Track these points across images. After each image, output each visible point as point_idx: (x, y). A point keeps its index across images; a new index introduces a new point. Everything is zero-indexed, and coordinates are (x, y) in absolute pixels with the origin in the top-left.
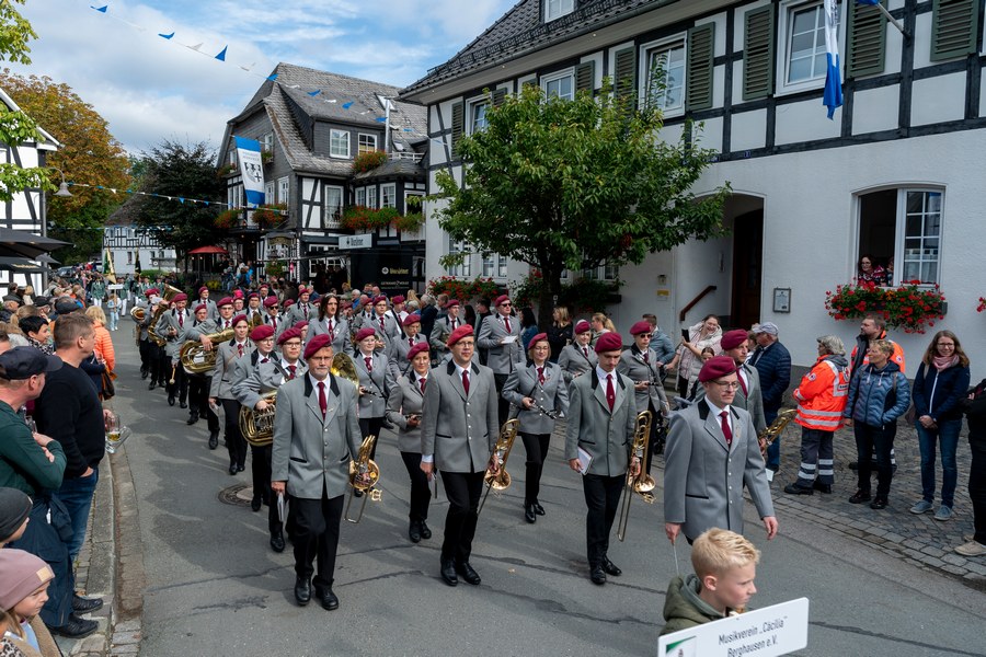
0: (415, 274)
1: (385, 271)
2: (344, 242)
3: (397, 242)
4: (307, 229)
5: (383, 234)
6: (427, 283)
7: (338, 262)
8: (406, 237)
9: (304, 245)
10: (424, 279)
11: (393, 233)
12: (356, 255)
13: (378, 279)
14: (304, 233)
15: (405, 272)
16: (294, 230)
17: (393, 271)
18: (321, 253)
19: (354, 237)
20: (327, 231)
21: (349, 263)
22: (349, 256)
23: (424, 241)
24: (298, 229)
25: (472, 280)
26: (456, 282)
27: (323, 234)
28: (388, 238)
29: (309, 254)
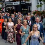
0: (29, 10)
1: (23, 9)
2: (14, 4)
3: (25, 3)
4: (6, 1)
5: (22, 2)
6: (32, 12)
7: (12, 8)
8: (27, 2)
9: (5, 4)
10: (31, 11)
11: (24, 2)
12: (16, 6)
13: (21, 11)
14: (5, 2)
15: (27, 9)
16: (3, 1)
17: (24, 10)
18: (9, 6)
19: (16, 2)
20: (10, 1)
21: (15, 8)
22: (15, 6)
23: (31, 3)
24: (4, 1)
25: (42, 11)
26: (39, 11)
27: (9, 2)
28: (23, 3)
29: (7, 6)
